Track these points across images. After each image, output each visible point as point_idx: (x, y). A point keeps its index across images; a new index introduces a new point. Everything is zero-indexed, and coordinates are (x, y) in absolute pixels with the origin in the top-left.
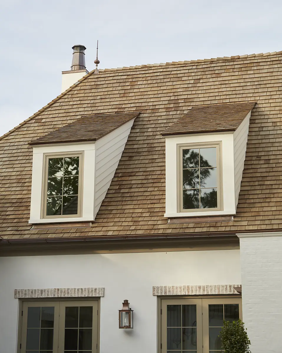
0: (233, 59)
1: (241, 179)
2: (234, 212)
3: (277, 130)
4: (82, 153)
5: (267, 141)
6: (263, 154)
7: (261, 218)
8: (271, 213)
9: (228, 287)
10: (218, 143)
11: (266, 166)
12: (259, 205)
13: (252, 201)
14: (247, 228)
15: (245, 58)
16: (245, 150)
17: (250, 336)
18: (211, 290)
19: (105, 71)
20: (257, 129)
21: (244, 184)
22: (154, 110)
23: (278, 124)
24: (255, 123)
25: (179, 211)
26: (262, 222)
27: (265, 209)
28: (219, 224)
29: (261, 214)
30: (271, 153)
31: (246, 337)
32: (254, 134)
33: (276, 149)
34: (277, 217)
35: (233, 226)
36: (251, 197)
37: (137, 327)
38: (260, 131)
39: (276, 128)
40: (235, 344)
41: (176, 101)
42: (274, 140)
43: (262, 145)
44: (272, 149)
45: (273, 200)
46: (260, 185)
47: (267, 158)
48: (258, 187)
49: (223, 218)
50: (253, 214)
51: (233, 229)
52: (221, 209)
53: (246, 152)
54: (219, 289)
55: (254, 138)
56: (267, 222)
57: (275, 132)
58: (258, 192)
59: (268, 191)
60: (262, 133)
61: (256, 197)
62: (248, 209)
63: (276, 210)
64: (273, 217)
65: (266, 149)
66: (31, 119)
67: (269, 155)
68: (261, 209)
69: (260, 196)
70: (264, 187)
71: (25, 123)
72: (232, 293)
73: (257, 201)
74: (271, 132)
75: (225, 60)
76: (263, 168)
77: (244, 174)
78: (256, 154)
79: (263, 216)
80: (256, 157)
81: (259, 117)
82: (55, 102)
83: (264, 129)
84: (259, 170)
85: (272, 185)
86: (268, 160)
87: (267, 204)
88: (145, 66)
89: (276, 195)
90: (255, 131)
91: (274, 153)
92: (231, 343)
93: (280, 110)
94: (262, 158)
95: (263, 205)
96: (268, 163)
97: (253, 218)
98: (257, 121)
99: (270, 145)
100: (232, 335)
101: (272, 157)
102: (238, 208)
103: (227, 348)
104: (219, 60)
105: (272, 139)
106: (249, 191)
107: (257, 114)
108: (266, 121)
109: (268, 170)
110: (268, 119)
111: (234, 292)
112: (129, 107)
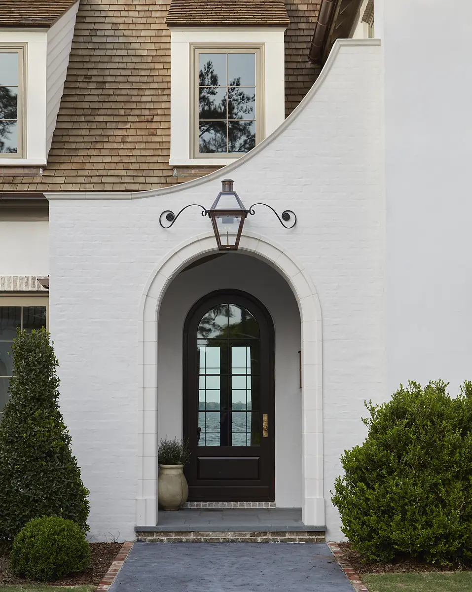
1: (57, 110)
2: (43, 162)
3: (119, 36)
5: (103, 52)
6: (95, 72)
7: (86, 173)
8: (101, 166)
9: (30, 280)
10: (22, 47)
11: (99, 92)
12: (85, 153)
13: (74, 146)
14: (63, 187)
16: (67, 64)
17: (58, 354)
18: (3, 284)
20: (87, 33)
21: (61, 119)
23: (121, 27)
24: (84, 22)
26: (87, 180)
27: (93, 159)
28: (18, 180)
29: (88, 166)
30: (107, 72)
31: (51, 356)
32: (81, 39)
33: (115, 66)
34: (111, 173)
35: (41, 183)
36: (72, 139)
38: (92, 36)
39: (118, 33)
40: (34, 365)
42: (114, 52)
43: (93, 60)
44: (109, 66)
45: (106, 146)
46: (88, 122)
47: (100, 79)
48: (85, 125)
49: (26, 171)
50: (74, 166)
51: (41, 188)
52: (23, 156)
53: (68, 68)
54: (15, 282)
55: (82, 46)
56: (95, 180)
57: (116, 40)
58: (84, 132)
59: (99, 132)
60: (94, 39)
61: (80, 139)
62: (67, 157)
63: (111, 162)
64: (104, 173)
65: (100, 66)
67: (104, 75)
68: (87, 159)
69: (86, 139)
70: (94, 125)
72: (36, 289)
73: (82, 146)
74: (110, 40)
76: (92, 95)
77: (63, 103)
78: (84, 72)
79: (89, 170)
80: (83, 78)
81: (92, 13)
83: (99, 33)
84: (87, 98)
85: (107, 122)
86: (102, 84)
87: (96, 152)
89: (111, 139)
90: (84, 36)
91: (112, 72)
92: (28, 364)
93: (125, 5)
94: (93, 79)
95: (91, 152)
96: (103, 88)
97: (74, 173)
98: (88, 20)
99: (106, 59)
100: (29, 351)
101: (109, 79)
102: (50, 155)
103: (21, 372)
105: (110, 51)
106: (70, 131)
107: (88, 8)
108: (102, 20)
109: (101, 98)
110: (106, 17)
111: (39, 287)
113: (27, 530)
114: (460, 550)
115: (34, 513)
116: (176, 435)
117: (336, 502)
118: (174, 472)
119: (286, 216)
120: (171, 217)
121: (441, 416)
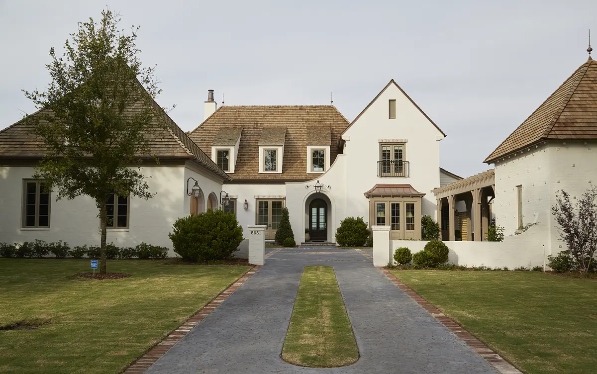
0: (278, 107)
2: (281, 172)
4: (230, 149)
7: (290, 175)
11: (291, 155)
15: (283, 107)
18: (273, 197)
19: (227, 107)
22: (249, 127)
25: (263, 171)
28: (277, 177)
29: (290, 173)
30: (292, 150)
34: (295, 175)
35: (282, 177)
36: (286, 167)
37: (250, 208)
39: (294, 140)
44: (293, 148)
46: (289, 162)
49: (278, 174)
50: (287, 173)
52: (277, 171)
54: (275, 197)
55: (287, 143)
56: (292, 176)
58: (289, 165)
59: (292, 165)
62: (286, 171)
66: (199, 127)
68: (290, 171)
69: (289, 167)
70: (291, 163)
71: (197, 129)
72: (281, 198)
74: (292, 141)
75: (275, 107)
80: (287, 151)
82: (208, 120)
85: (293, 162)
86: (291, 153)
88: (243, 106)
91: (294, 150)
99: (292, 146)
101: (293, 152)
102: (283, 171)
103: (284, 215)
104: (273, 106)
105: (293, 144)
106: (286, 165)
109: (291, 157)
110: (292, 135)
112: (239, 126)
113: (286, 239)
114: (355, 243)
115: (286, 238)
116: (308, 227)
117: (336, 237)
118: (308, 234)
119: (329, 187)
120: (308, 187)
121: (352, 222)
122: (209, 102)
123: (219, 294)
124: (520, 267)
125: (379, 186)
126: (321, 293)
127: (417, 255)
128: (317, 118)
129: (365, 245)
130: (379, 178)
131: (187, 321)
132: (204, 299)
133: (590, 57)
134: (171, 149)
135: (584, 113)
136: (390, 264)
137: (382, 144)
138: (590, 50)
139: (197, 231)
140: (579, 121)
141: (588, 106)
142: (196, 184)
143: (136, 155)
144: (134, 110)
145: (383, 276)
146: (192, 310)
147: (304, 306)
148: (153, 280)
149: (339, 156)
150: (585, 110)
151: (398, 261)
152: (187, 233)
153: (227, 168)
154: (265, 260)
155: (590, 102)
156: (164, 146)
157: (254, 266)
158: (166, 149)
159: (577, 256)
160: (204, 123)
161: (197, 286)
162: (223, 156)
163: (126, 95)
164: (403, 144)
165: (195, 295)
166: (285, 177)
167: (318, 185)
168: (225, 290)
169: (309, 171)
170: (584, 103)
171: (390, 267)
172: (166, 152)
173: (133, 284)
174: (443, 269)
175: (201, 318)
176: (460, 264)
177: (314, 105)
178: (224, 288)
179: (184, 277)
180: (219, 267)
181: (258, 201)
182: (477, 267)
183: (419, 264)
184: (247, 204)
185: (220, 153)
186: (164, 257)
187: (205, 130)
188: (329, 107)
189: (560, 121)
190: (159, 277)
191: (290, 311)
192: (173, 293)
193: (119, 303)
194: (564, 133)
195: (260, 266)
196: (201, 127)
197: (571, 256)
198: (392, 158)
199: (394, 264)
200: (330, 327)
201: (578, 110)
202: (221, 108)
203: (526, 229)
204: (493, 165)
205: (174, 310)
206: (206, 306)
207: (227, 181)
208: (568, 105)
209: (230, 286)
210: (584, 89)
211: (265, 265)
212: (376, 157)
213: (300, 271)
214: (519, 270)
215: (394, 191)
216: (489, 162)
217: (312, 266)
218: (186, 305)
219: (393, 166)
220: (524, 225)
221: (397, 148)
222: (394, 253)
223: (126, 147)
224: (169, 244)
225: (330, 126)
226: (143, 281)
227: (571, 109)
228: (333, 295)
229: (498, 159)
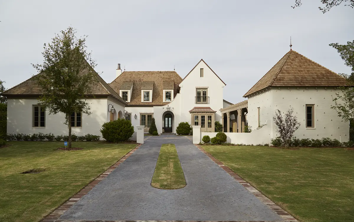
0: (150, 72)
1: (152, 95)
4: (128, 91)
5: (156, 89)
9: (151, 112)
13: (154, 100)
15: (152, 72)
18: (148, 113)
19: (127, 72)
22: (137, 81)
25: (143, 101)
37: (137, 118)
41: (140, 80)
45: (157, 100)
47: (156, 92)
49: (150, 103)
59: (156, 98)
71: (113, 82)
72: (152, 114)
75: (148, 72)
81: (155, 84)
82: (118, 78)
83: (156, 87)
84: (155, 94)
88: (134, 72)
102: (152, 101)
106: (154, 98)
112: (132, 80)
114: (185, 134)
115: (154, 131)
116: (164, 127)
117: (176, 131)
119: (173, 108)
120: (163, 108)
121: (183, 124)
122: (118, 69)
123: (123, 157)
124: (259, 144)
125: (195, 108)
126: (169, 156)
127: (212, 139)
128: (168, 77)
129: (189, 134)
130: (195, 104)
131: (108, 169)
132: (117, 159)
133: (291, 49)
134: (101, 91)
135: (288, 75)
136: (200, 143)
137: (197, 89)
138: (291, 46)
139: (113, 128)
140: (286, 78)
141: (290, 71)
142: (113, 107)
143: (85, 94)
144: (83, 73)
145: (197, 148)
146: (110, 164)
147: (162, 162)
148: (93, 150)
149: (178, 94)
150: (289, 73)
151: (204, 142)
152: (108, 129)
153: (127, 100)
154: (144, 141)
155: (290, 70)
156: (97, 89)
157: (139, 144)
158: (99, 91)
159: (284, 139)
160: (116, 79)
161: (113, 153)
162: (125, 94)
163: (79, 66)
164: (207, 88)
165: (112, 157)
166: (153, 104)
167: (168, 107)
168: (126, 155)
169: (164, 101)
170: (288, 70)
171: (200, 144)
172: (98, 92)
173: (84, 152)
174: (224, 145)
175: (115, 168)
176: (232, 143)
177: (166, 71)
178: (125, 154)
179: (107, 149)
180: (123, 144)
181: (141, 115)
182: (240, 144)
183: (213, 143)
184: (136, 116)
185: (123, 93)
186: (98, 140)
187: (116, 82)
188: (173, 72)
189: (278, 78)
190: (96, 149)
191: (155, 164)
192: (102, 156)
193: (77, 161)
194: (279, 83)
195: (142, 144)
196: (115, 81)
197: (281, 139)
198: (202, 95)
199: (202, 143)
200: (173, 171)
201: (285, 73)
202: (124, 72)
203: (262, 127)
204: (247, 98)
205: (103, 164)
206: (117, 162)
207: (127, 105)
208: (281, 71)
209: (128, 153)
210: (288, 63)
211: (144, 143)
212: (195, 95)
213: (160, 146)
214: (258, 145)
215: (203, 110)
216: (245, 97)
217: (166, 144)
218: (108, 162)
219: (202, 99)
220: (261, 125)
221: (204, 91)
222: (202, 138)
223: (80, 90)
224: (101, 135)
225: (174, 81)
226: (88, 151)
227: (283, 73)
228: (175, 157)
229: (249, 95)
